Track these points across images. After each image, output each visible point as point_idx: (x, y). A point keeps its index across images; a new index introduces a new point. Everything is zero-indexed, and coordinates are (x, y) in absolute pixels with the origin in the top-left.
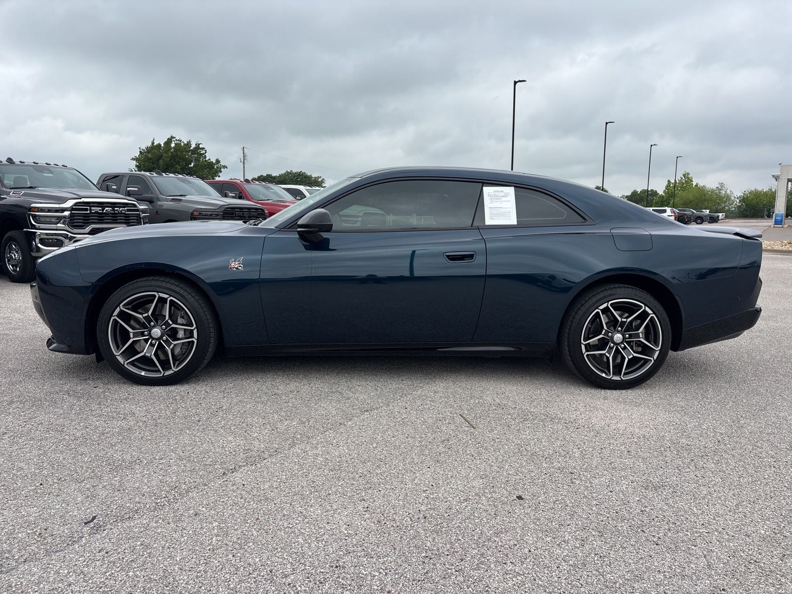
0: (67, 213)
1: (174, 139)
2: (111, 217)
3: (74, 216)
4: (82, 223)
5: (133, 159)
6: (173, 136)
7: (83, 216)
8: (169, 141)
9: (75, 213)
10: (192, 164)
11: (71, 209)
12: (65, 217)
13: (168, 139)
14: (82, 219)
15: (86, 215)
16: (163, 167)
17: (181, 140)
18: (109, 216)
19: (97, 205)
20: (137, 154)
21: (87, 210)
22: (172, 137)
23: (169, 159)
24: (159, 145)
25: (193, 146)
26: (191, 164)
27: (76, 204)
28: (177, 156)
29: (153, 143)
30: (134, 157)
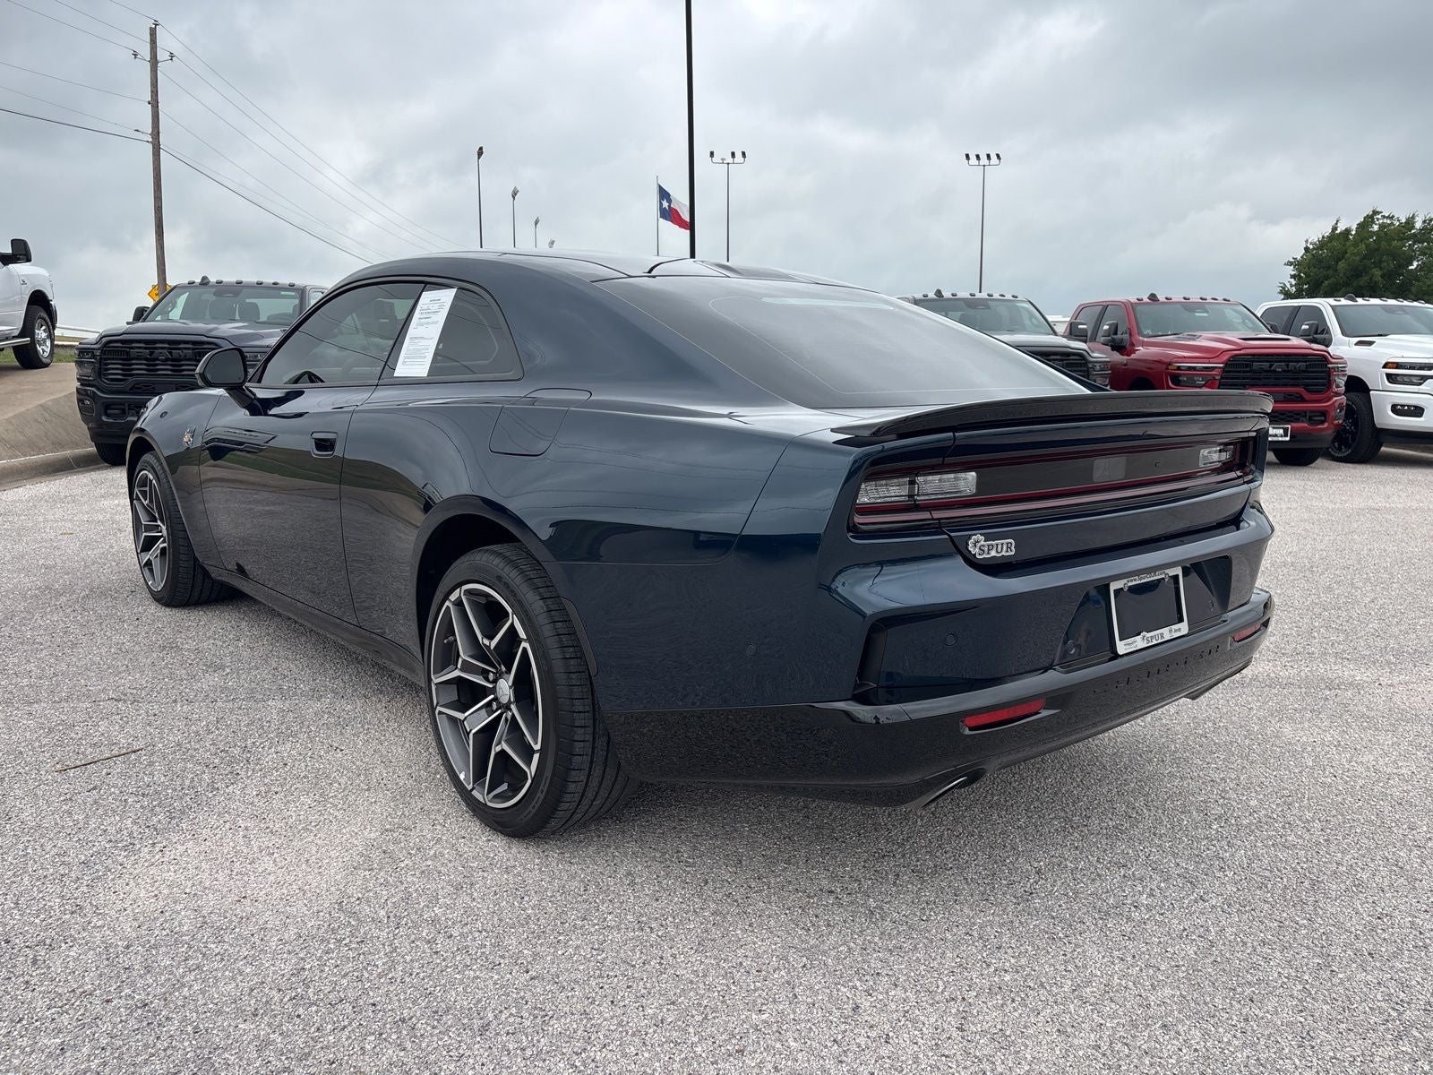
1: (1379, 216)
5: (1290, 264)
6: (1378, 210)
8: (1369, 220)
10: (1415, 264)
13: (1367, 217)
16: (1345, 274)
17: (1393, 216)
20: (1299, 253)
22: (1375, 213)
23: (1358, 258)
24: (1348, 231)
25: (1418, 225)
26: (1412, 265)
28: (1378, 250)
29: (1335, 228)
30: (1292, 260)
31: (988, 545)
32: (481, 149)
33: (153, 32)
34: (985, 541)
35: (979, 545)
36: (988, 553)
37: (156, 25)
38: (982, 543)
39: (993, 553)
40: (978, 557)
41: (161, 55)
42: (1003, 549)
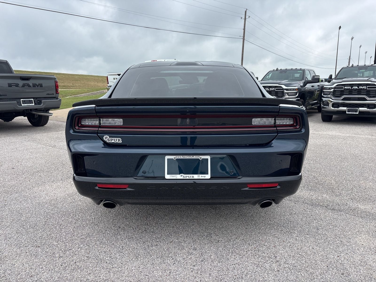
0: (332, 90)
2: (357, 91)
3: (336, 91)
4: (340, 95)
7: (340, 91)
9: (336, 90)
11: (335, 88)
12: (331, 92)
14: (340, 93)
15: (342, 91)
18: (356, 91)
19: (349, 85)
21: (342, 88)
27: (337, 86)
31: (111, 139)
32: (340, 26)
33: (246, 12)
34: (109, 138)
35: (107, 138)
36: (111, 141)
37: (247, 10)
38: (108, 138)
39: (113, 141)
40: (107, 141)
41: (247, 17)
42: (117, 140)
